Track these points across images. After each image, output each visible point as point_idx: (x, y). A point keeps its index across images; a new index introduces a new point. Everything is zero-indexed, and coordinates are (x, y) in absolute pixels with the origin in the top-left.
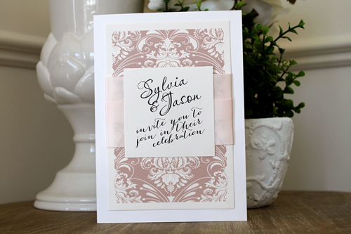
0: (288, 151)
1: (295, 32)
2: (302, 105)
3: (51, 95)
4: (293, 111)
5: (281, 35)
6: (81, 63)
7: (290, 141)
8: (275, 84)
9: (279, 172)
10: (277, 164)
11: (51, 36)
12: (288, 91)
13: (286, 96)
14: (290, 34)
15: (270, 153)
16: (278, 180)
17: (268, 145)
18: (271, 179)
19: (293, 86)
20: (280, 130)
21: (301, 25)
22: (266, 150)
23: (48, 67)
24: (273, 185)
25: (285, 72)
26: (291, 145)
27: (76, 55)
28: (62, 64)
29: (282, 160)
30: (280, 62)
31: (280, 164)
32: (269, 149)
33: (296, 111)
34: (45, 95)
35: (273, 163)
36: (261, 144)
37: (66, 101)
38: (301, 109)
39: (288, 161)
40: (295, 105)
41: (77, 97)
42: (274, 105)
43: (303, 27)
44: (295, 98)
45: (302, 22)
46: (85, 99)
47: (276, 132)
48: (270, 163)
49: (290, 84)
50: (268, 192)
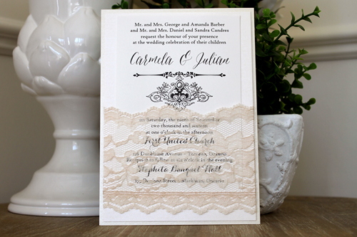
0: (297, 152)
1: (309, 20)
2: (312, 101)
3: (30, 86)
4: (301, 107)
5: (293, 23)
6: (65, 49)
7: (300, 141)
8: (282, 77)
9: (287, 175)
10: (285, 166)
11: (30, 18)
12: (297, 84)
13: (295, 91)
14: (302, 23)
15: (278, 153)
16: (285, 184)
17: (276, 144)
18: (278, 182)
19: (302, 80)
20: (289, 128)
21: (316, 13)
22: (274, 151)
23: (27, 53)
24: (280, 189)
25: (294, 63)
26: (301, 146)
27: (60, 40)
28: (44, 51)
29: (291, 161)
30: (287, 53)
31: (288, 166)
32: (277, 149)
33: (306, 108)
34: (22, 85)
35: (281, 165)
36: (268, 144)
37: (46, 92)
38: (311, 106)
39: (297, 163)
40: (305, 101)
41: (59, 87)
42: (280, 100)
43: (318, 16)
44: (304, 94)
45: (317, 9)
46: (69, 91)
47: (285, 131)
48: (277, 164)
49: (300, 77)
50: (274, 197)
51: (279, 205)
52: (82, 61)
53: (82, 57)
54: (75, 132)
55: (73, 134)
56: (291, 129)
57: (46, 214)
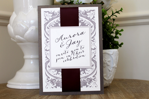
0: (116, 64)
1: (119, 13)
2: (122, 44)
3: (14, 39)
4: (118, 46)
6: (26, 25)
7: (117, 59)
9: (112, 73)
11: (14, 13)
14: (116, 14)
16: (111, 76)
17: (107, 61)
20: (112, 55)
21: (121, 10)
23: (12, 26)
24: (109, 78)
25: (114, 30)
26: (117, 61)
27: (25, 21)
28: (19, 26)
29: (113, 67)
30: (113, 24)
32: (108, 63)
33: (119, 47)
34: (11, 38)
36: (104, 61)
37: (21, 41)
38: (122, 45)
39: (116, 68)
40: (120, 44)
41: (25, 40)
42: (110, 43)
44: (119, 41)
45: (122, 9)
46: (28, 41)
48: (108, 69)
49: (117, 34)
50: (107, 81)
51: (110, 84)
52: (33, 29)
54: (32, 57)
55: (31, 57)
57: (21, 88)
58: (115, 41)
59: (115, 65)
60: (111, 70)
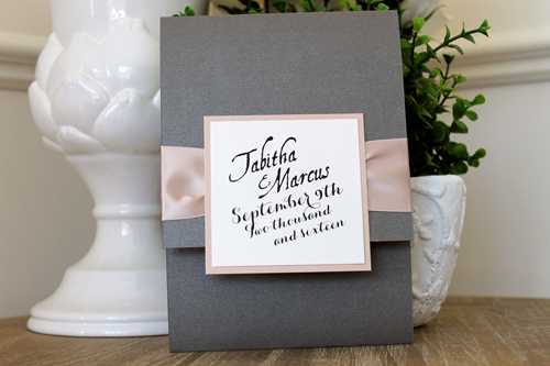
0: (456, 233)
2: (481, 154)
3: (54, 140)
4: (466, 163)
5: (447, 42)
6: (102, 85)
7: (459, 216)
9: (440, 269)
11: (53, 37)
13: (454, 137)
16: (439, 282)
19: (465, 120)
20: (440, 196)
22: (419, 233)
23: (48, 91)
24: (431, 290)
25: (446, 96)
27: (95, 70)
28: (71, 87)
29: (446, 248)
30: (445, 78)
31: (442, 256)
32: (423, 229)
33: (470, 165)
34: (44, 139)
35: (430, 254)
37: (81, 150)
38: (480, 160)
39: (456, 250)
40: (471, 153)
41: (96, 142)
42: (434, 152)
44: (468, 141)
46: (110, 146)
47: (434, 201)
48: (425, 253)
49: (461, 116)
50: (422, 302)
51: (433, 314)
52: (127, 101)
53: (129, 95)
54: (125, 209)
55: (122, 212)
56: (444, 198)
57: (82, 333)
58: (453, 144)
59: (451, 238)
60: (435, 257)
